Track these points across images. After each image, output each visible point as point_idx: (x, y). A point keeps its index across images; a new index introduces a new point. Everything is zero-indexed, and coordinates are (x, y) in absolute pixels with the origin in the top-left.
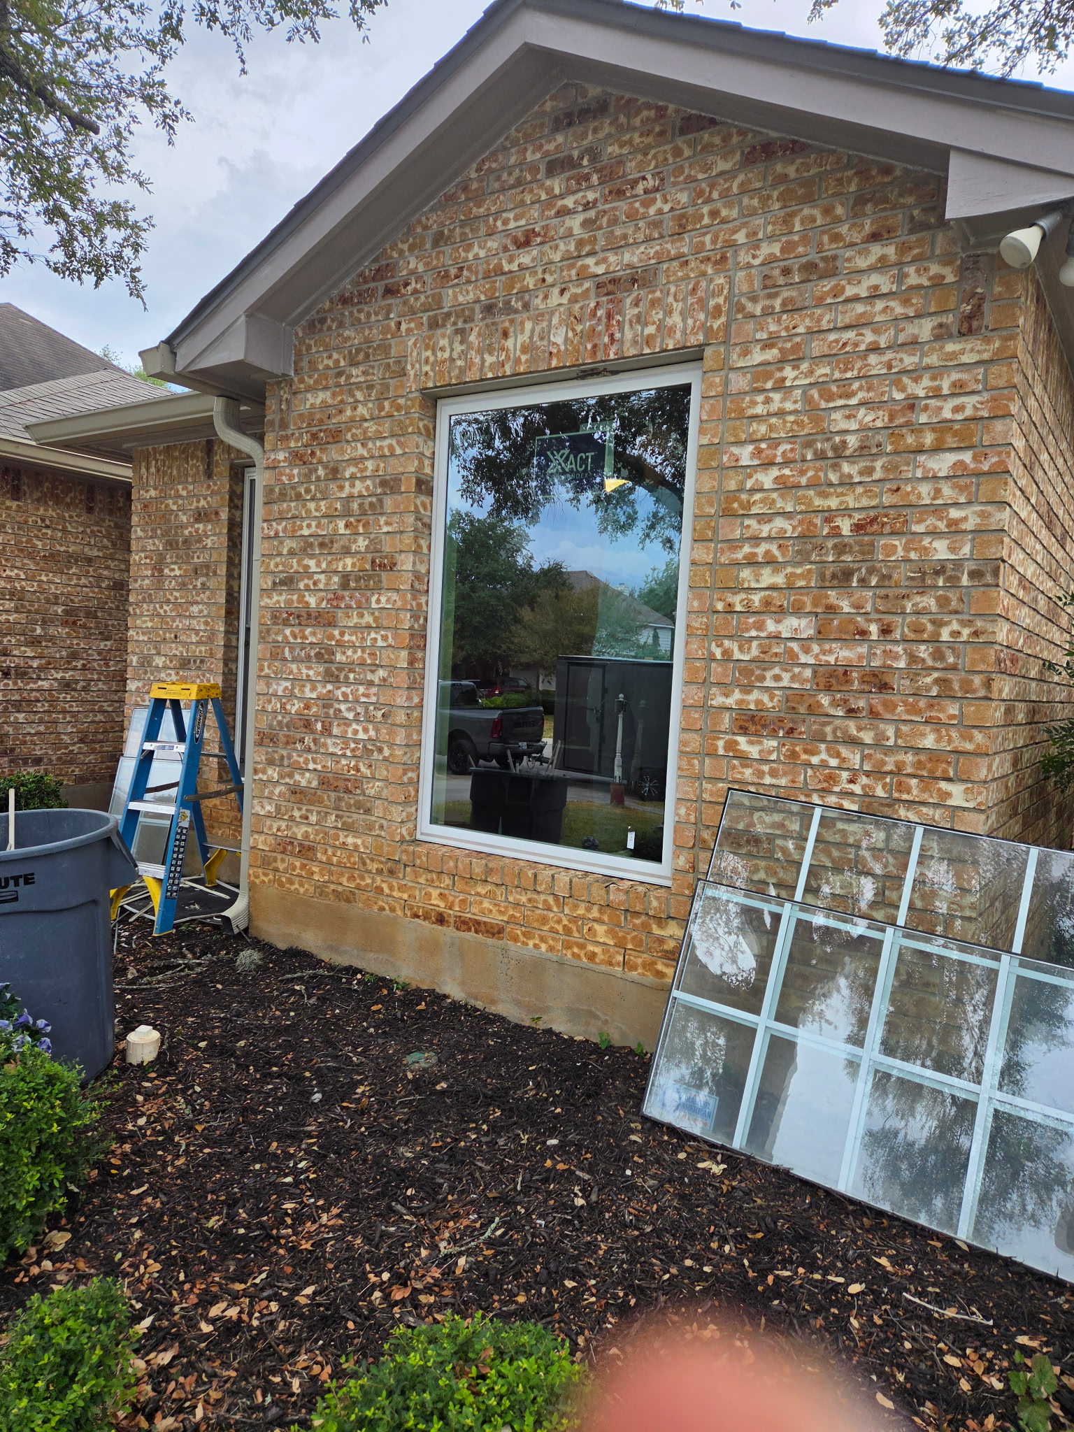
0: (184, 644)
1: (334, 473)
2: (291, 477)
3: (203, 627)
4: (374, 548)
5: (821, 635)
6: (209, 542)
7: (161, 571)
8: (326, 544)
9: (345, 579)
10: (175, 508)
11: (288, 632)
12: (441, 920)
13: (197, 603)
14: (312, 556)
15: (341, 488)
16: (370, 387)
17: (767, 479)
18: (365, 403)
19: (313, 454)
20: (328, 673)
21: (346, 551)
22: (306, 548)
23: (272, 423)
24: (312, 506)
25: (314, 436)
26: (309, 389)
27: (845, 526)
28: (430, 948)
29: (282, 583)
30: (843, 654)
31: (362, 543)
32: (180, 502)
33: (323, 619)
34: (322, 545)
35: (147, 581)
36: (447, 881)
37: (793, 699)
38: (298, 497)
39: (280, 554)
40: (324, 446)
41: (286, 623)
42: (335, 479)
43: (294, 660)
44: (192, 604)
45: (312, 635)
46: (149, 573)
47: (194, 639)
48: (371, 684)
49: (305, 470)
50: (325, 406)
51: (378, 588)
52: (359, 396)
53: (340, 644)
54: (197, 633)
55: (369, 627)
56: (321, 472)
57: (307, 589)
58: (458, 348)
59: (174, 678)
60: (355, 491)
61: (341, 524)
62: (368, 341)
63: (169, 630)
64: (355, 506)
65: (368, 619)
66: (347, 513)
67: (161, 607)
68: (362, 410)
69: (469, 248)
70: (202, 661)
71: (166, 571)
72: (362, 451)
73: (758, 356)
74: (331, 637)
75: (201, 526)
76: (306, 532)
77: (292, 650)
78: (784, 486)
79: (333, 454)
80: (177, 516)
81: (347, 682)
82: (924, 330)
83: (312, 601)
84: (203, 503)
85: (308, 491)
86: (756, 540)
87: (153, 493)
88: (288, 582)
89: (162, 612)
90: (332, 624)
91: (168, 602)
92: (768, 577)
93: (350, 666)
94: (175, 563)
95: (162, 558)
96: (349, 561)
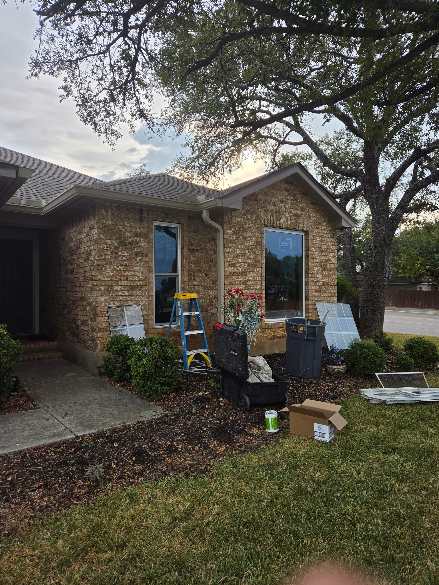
0: (132, 281)
1: (245, 238)
2: (233, 237)
3: (141, 275)
4: (255, 258)
5: (322, 277)
6: (142, 245)
7: (117, 253)
8: (243, 256)
9: (249, 265)
10: (123, 230)
11: (234, 277)
12: (274, 338)
13: (137, 266)
14: (240, 258)
15: (247, 243)
16: (252, 221)
17: (316, 253)
18: (252, 224)
19: (239, 233)
20: (245, 287)
21: (248, 258)
22: (238, 256)
23: (226, 222)
24: (239, 246)
25: (239, 228)
26: (236, 216)
27: (324, 261)
28: (272, 345)
29: (231, 264)
30: (325, 280)
31: (252, 256)
32: (126, 228)
33: (243, 274)
34: (242, 256)
35: (108, 257)
36: (274, 330)
37: (320, 286)
38: (235, 243)
39: (230, 257)
40: (242, 231)
41: (233, 275)
42: (245, 240)
43: (236, 284)
44: (135, 266)
45: (241, 278)
46: (110, 253)
47: (137, 279)
48: (256, 289)
49: (237, 236)
50: (241, 222)
51: (256, 267)
52: (250, 222)
53: (248, 280)
54: (138, 277)
55: (255, 276)
56: (241, 238)
57: (239, 266)
58: (272, 218)
59: (127, 294)
60: (250, 244)
61: (247, 251)
62: (251, 209)
63: (124, 276)
64: (250, 247)
65: (254, 274)
66: (248, 249)
67: (118, 267)
68: (250, 225)
69: (272, 198)
70: (141, 287)
71: (120, 253)
72: (251, 235)
73: (314, 234)
74: (246, 278)
75: (138, 238)
76: (238, 252)
77: (235, 282)
78: (318, 255)
79: (244, 234)
80: (124, 233)
81: (250, 289)
82: (329, 236)
83: (240, 270)
84: (138, 230)
85: (238, 242)
86: (315, 262)
87: (110, 222)
88: (233, 264)
89: (118, 269)
90: (246, 275)
91: (121, 265)
92: (317, 269)
93: (251, 285)
94: (125, 251)
95: (117, 248)
96: (249, 260)
